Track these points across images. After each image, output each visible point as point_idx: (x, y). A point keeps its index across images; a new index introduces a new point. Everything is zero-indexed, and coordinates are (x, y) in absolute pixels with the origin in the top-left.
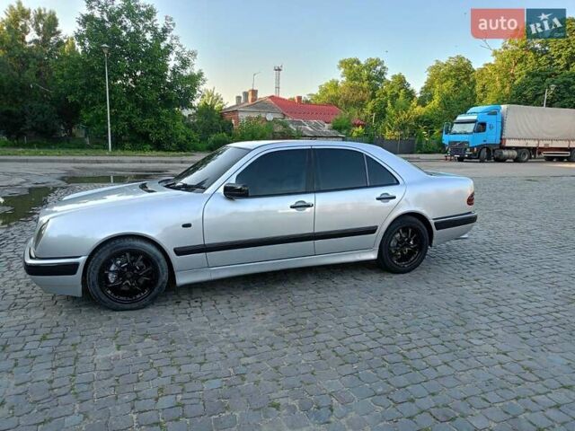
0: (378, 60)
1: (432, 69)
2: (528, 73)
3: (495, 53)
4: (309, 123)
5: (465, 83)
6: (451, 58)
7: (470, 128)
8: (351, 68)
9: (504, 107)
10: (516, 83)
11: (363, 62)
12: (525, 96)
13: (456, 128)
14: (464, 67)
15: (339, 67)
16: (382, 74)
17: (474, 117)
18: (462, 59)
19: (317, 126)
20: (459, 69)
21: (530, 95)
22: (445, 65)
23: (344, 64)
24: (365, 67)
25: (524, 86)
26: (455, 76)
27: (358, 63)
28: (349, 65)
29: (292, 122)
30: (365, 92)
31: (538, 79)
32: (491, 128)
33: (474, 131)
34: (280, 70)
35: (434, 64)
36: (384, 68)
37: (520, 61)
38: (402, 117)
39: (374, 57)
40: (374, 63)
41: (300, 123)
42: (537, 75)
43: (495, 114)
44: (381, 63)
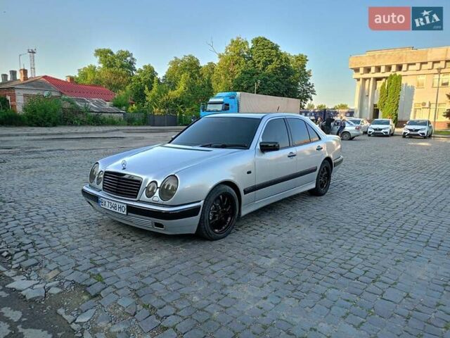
0: (127, 52)
1: (172, 63)
2: (242, 71)
3: (220, 56)
4: (93, 101)
5: (196, 75)
6: (185, 56)
7: (220, 107)
8: (106, 57)
9: (238, 93)
10: (236, 77)
11: (115, 53)
12: (242, 86)
13: (210, 107)
14: (195, 64)
15: (96, 55)
16: (131, 63)
17: (221, 100)
18: (193, 57)
19: (99, 103)
20: (191, 65)
21: (245, 86)
22: (182, 61)
23: (99, 53)
24: (118, 57)
25: (242, 80)
26: (189, 69)
27: (112, 53)
28: (103, 54)
29: (77, 100)
30: (124, 77)
31: (249, 76)
32: (232, 107)
33: (223, 110)
34: (33, 52)
35: (174, 59)
36: (133, 59)
37: (236, 63)
38: (165, 98)
39: (124, 50)
40: (125, 55)
41: (83, 101)
42: (248, 73)
43: (233, 98)
44: (130, 55)
